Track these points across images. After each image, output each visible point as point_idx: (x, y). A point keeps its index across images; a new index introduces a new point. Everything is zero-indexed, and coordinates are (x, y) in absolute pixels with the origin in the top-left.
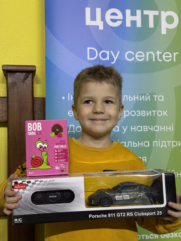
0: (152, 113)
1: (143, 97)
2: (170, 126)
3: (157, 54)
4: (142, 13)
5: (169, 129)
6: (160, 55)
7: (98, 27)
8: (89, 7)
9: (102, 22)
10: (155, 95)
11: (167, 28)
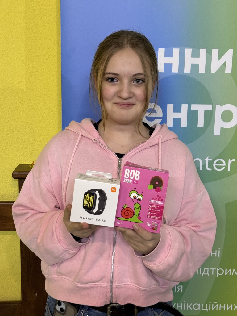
2: (216, 251)
3: (206, 161)
4: (189, 108)
5: (215, 254)
6: (209, 162)
11: (221, 127)
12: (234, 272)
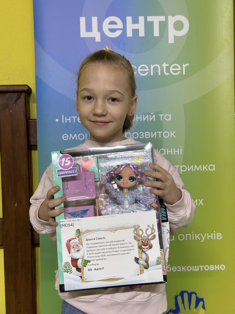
0: (158, 134)
1: (147, 116)
2: (178, 149)
3: (163, 66)
4: (146, 19)
5: (177, 152)
6: (166, 67)
7: (94, 38)
8: (83, 16)
9: (99, 33)
10: (161, 114)
11: (175, 36)
12: (196, 168)
